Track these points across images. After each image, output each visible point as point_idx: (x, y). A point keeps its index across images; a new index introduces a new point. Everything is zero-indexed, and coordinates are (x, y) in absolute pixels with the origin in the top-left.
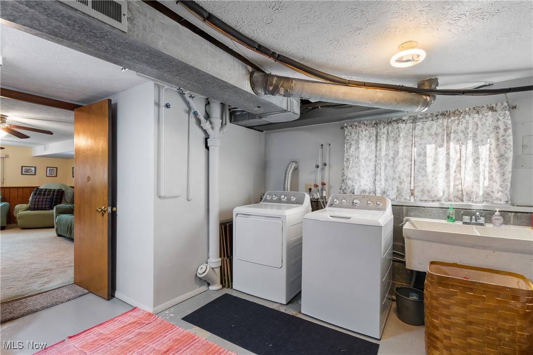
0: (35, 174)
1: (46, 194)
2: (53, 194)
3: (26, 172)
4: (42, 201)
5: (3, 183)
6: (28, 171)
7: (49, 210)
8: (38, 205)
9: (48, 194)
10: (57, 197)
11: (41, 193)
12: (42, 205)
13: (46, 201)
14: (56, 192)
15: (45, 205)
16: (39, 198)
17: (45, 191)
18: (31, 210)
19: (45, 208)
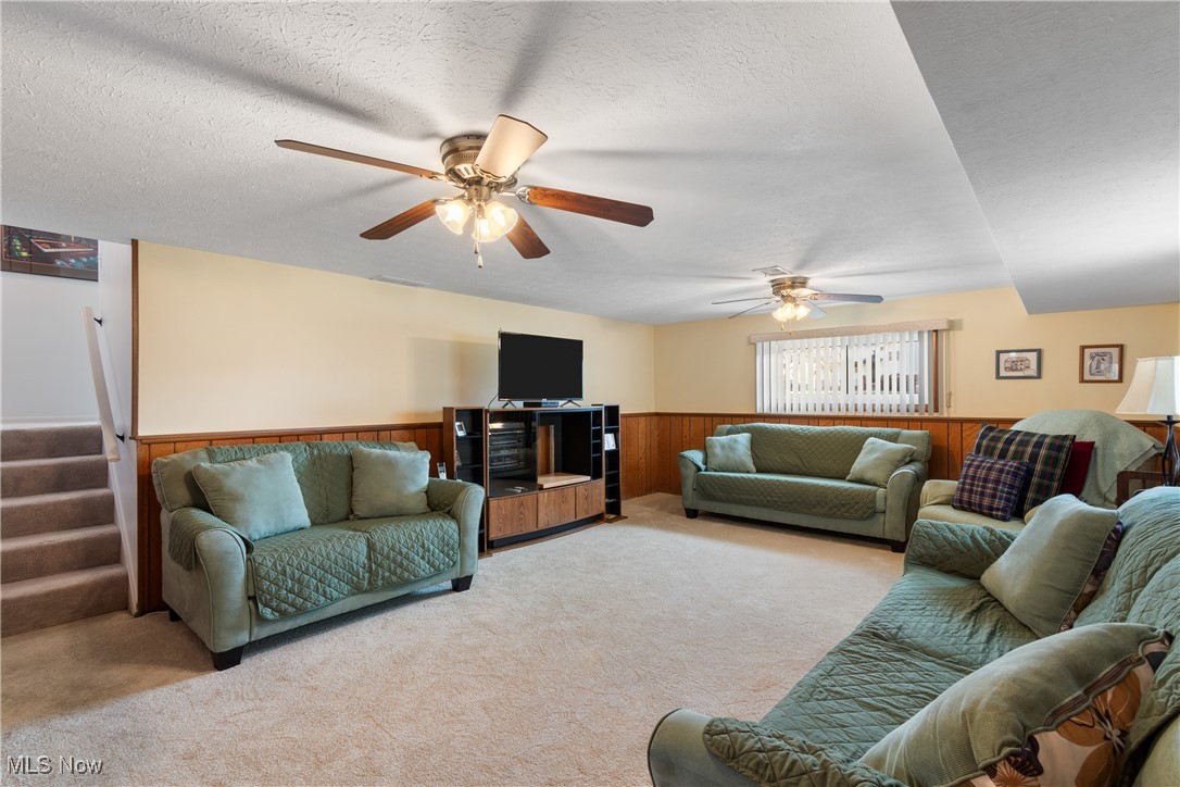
0: (1039, 376)
1: (1010, 454)
2: (1034, 458)
3: (1012, 369)
4: (985, 480)
5: (949, 407)
6: (1015, 366)
7: (1004, 519)
8: (971, 491)
9: (1018, 455)
10: (1049, 469)
11: (994, 448)
12: (982, 494)
13: (997, 482)
14: (1045, 446)
15: (993, 496)
16: (978, 467)
17: (1009, 442)
18: (954, 507)
19: (991, 508)
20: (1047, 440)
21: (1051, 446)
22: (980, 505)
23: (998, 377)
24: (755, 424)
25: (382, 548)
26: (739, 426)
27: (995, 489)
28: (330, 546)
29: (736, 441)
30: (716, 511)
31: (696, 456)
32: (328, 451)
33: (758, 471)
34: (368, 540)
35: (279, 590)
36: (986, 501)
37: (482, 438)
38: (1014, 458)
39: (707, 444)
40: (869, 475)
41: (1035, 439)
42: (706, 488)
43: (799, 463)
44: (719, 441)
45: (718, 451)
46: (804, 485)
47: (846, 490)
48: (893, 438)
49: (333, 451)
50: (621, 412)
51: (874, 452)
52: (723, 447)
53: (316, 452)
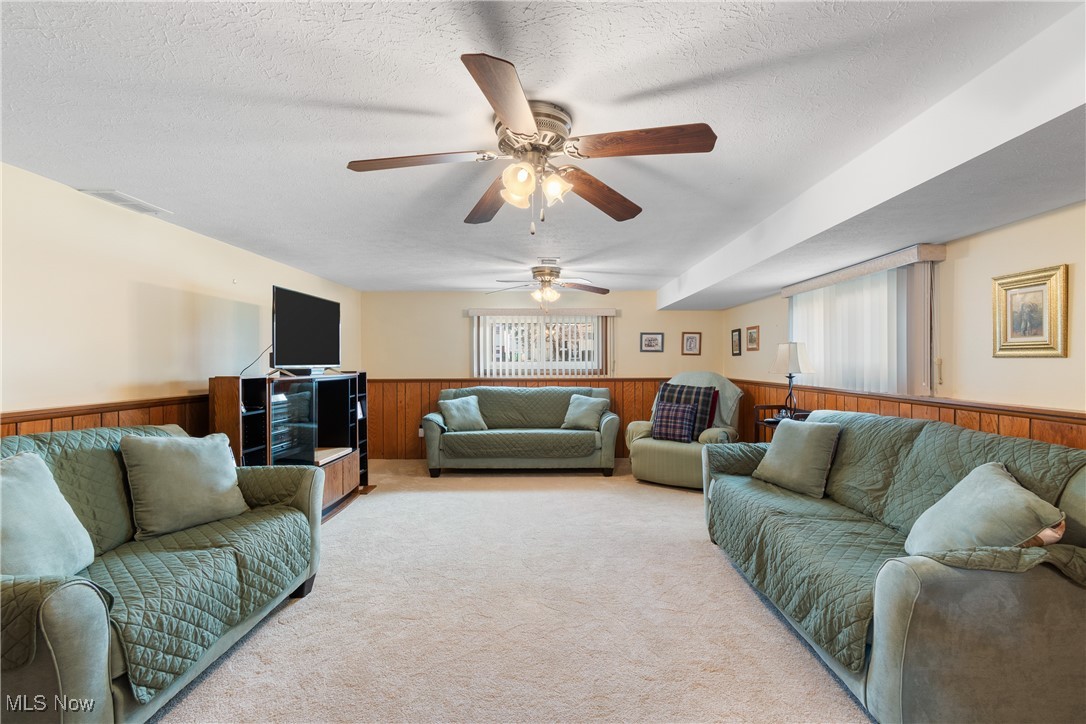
1: (682, 400)
2: (697, 400)
3: (649, 346)
4: (675, 418)
5: (613, 371)
6: (650, 343)
7: (688, 442)
8: (667, 426)
9: (687, 401)
10: (705, 408)
11: (672, 397)
12: (674, 427)
13: (682, 418)
14: (702, 394)
15: (681, 428)
16: (669, 410)
17: (680, 392)
18: (654, 438)
19: (681, 436)
20: (702, 390)
21: (705, 394)
22: (674, 435)
23: (642, 351)
24: (478, 387)
25: (253, 562)
26: (464, 389)
27: (682, 423)
28: (201, 574)
29: (468, 403)
30: (464, 467)
31: (436, 418)
32: (77, 446)
33: (489, 428)
34: (236, 555)
35: (156, 655)
36: (678, 432)
37: (265, 413)
38: (685, 403)
39: (443, 408)
40: (584, 422)
41: (695, 390)
42: (451, 448)
43: (520, 418)
44: (453, 404)
45: (454, 412)
46: (542, 435)
47: (562, 435)
48: (589, 394)
49: (86, 445)
50: (368, 378)
51: (582, 406)
52: (458, 409)
53: (58, 450)
